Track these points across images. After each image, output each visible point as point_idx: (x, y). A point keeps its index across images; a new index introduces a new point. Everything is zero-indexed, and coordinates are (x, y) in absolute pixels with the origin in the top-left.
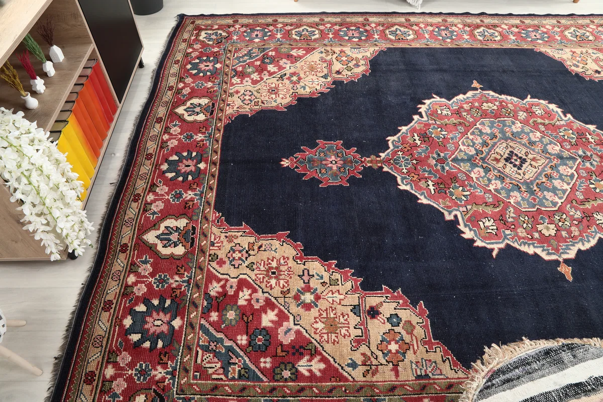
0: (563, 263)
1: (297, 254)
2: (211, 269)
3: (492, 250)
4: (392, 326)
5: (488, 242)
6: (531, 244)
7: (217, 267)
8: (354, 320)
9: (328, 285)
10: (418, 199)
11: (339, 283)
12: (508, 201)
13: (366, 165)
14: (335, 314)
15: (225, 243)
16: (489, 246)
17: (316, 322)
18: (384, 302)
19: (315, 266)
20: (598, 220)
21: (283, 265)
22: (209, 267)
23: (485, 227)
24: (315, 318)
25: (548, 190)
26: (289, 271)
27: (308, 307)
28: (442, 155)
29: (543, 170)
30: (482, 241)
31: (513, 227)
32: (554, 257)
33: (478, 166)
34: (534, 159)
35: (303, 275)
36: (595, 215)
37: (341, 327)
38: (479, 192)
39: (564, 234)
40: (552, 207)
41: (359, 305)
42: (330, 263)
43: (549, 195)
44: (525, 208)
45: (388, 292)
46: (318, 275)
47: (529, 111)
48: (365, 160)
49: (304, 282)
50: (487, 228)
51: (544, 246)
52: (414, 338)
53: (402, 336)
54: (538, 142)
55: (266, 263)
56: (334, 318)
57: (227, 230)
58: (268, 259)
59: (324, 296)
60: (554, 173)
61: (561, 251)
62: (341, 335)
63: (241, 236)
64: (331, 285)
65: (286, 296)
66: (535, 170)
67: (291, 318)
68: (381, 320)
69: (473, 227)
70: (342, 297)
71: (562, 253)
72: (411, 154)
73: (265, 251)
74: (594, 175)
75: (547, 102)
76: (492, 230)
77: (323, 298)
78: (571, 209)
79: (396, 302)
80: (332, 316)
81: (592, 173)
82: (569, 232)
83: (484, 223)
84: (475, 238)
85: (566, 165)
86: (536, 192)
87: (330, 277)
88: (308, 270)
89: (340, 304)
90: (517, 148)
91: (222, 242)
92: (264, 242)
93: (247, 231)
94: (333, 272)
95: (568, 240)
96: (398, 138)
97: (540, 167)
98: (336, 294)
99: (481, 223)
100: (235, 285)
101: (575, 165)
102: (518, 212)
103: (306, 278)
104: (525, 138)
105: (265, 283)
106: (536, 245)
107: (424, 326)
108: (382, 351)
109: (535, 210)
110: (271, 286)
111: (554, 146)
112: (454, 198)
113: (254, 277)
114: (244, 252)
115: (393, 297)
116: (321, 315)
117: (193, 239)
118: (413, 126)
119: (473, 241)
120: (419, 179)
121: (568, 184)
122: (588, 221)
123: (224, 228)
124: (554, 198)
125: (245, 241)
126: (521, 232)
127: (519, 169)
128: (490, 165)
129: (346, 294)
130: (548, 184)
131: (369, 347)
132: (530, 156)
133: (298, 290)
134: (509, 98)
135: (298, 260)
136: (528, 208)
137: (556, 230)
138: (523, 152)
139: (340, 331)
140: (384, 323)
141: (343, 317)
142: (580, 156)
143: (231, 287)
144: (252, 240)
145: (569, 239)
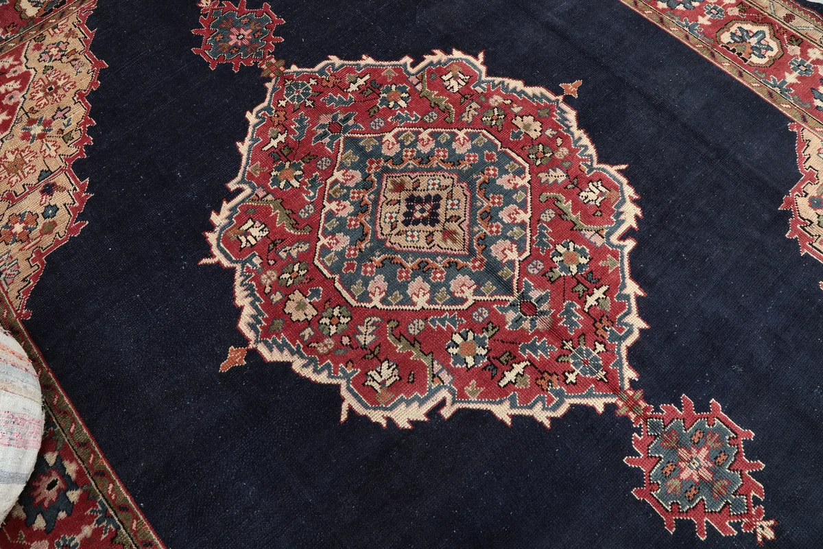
0: (248, 350)
1: (85, 91)
2: (26, 46)
3: (212, 256)
4: (42, 214)
5: (222, 245)
6: (254, 295)
7: (32, 47)
8: (32, 179)
9: (62, 136)
10: (242, 141)
11: (70, 142)
12: (320, 236)
13: (261, 65)
14: (30, 161)
15: (63, 34)
16: (215, 250)
17: (13, 153)
18: (68, 191)
19: (78, 112)
20: (379, 373)
21: (64, 89)
22: (27, 43)
23: (246, 230)
24: (17, 149)
25: (390, 280)
26: (60, 98)
27: (26, 136)
28: (351, 122)
29: (434, 256)
30: (218, 239)
31: (272, 262)
32: (250, 335)
33: (362, 171)
34: (448, 234)
35: (61, 111)
36: (385, 365)
37: (18, 174)
38: (309, 196)
39: (308, 332)
40: (354, 298)
41: (52, 173)
42: (90, 120)
43: (379, 283)
44: (322, 263)
45: (82, 188)
46: (69, 121)
47: (578, 181)
48: (270, 58)
49: (53, 117)
50: (246, 233)
51: (261, 314)
52: (38, 239)
53: (36, 228)
54: (503, 223)
55: (59, 76)
56: (25, 163)
57: (80, 25)
58: (65, 75)
59: (46, 141)
60: (442, 272)
61: (270, 341)
62: (10, 179)
63: (79, 39)
64: (63, 137)
65: (29, 114)
66: (422, 243)
67: (7, 132)
68: (44, 200)
69: (235, 218)
70: (53, 154)
71: (266, 343)
72: (321, 93)
73: (73, 66)
74: (491, 333)
75: (636, 197)
76: (247, 241)
77: (42, 141)
78: (372, 325)
79: (74, 201)
80: (27, 160)
81: (493, 328)
82: (318, 338)
83: (252, 226)
84: (217, 229)
85: (479, 283)
86: (369, 263)
87: (71, 131)
88: (69, 110)
89: (44, 158)
90: (456, 202)
91: (63, 31)
92: (82, 58)
93: (88, 38)
94: (80, 130)
95: (298, 342)
96: (342, 65)
97: (436, 249)
98: (53, 148)
99: (250, 223)
100: (19, 72)
101: (492, 295)
102: (306, 258)
103: (60, 114)
104: (494, 203)
105: (35, 90)
106: (257, 303)
107: (57, 240)
108: (9, 221)
109: (328, 275)
110: (34, 96)
111: (514, 249)
112: (273, 173)
113: (36, 79)
114: (60, 54)
115: (78, 196)
116: (23, 151)
117: (51, 10)
118: (384, 66)
119: (211, 228)
120: (279, 124)
121: (430, 302)
122: (364, 357)
123: (80, 21)
124: (377, 293)
125: (75, 44)
126: (268, 278)
127: (406, 223)
128: (380, 183)
129: (60, 155)
130: (404, 274)
131: (7, 209)
132: (453, 226)
133: (42, 118)
134: (586, 141)
135: (77, 96)
136: (326, 267)
137: (307, 319)
138: (451, 213)
139: (13, 176)
140: (41, 205)
141: (30, 170)
142: (523, 296)
143: (15, 72)
144: (80, 48)
145: (302, 342)
